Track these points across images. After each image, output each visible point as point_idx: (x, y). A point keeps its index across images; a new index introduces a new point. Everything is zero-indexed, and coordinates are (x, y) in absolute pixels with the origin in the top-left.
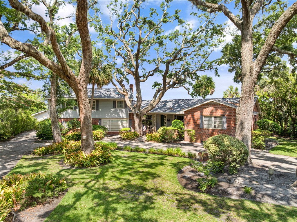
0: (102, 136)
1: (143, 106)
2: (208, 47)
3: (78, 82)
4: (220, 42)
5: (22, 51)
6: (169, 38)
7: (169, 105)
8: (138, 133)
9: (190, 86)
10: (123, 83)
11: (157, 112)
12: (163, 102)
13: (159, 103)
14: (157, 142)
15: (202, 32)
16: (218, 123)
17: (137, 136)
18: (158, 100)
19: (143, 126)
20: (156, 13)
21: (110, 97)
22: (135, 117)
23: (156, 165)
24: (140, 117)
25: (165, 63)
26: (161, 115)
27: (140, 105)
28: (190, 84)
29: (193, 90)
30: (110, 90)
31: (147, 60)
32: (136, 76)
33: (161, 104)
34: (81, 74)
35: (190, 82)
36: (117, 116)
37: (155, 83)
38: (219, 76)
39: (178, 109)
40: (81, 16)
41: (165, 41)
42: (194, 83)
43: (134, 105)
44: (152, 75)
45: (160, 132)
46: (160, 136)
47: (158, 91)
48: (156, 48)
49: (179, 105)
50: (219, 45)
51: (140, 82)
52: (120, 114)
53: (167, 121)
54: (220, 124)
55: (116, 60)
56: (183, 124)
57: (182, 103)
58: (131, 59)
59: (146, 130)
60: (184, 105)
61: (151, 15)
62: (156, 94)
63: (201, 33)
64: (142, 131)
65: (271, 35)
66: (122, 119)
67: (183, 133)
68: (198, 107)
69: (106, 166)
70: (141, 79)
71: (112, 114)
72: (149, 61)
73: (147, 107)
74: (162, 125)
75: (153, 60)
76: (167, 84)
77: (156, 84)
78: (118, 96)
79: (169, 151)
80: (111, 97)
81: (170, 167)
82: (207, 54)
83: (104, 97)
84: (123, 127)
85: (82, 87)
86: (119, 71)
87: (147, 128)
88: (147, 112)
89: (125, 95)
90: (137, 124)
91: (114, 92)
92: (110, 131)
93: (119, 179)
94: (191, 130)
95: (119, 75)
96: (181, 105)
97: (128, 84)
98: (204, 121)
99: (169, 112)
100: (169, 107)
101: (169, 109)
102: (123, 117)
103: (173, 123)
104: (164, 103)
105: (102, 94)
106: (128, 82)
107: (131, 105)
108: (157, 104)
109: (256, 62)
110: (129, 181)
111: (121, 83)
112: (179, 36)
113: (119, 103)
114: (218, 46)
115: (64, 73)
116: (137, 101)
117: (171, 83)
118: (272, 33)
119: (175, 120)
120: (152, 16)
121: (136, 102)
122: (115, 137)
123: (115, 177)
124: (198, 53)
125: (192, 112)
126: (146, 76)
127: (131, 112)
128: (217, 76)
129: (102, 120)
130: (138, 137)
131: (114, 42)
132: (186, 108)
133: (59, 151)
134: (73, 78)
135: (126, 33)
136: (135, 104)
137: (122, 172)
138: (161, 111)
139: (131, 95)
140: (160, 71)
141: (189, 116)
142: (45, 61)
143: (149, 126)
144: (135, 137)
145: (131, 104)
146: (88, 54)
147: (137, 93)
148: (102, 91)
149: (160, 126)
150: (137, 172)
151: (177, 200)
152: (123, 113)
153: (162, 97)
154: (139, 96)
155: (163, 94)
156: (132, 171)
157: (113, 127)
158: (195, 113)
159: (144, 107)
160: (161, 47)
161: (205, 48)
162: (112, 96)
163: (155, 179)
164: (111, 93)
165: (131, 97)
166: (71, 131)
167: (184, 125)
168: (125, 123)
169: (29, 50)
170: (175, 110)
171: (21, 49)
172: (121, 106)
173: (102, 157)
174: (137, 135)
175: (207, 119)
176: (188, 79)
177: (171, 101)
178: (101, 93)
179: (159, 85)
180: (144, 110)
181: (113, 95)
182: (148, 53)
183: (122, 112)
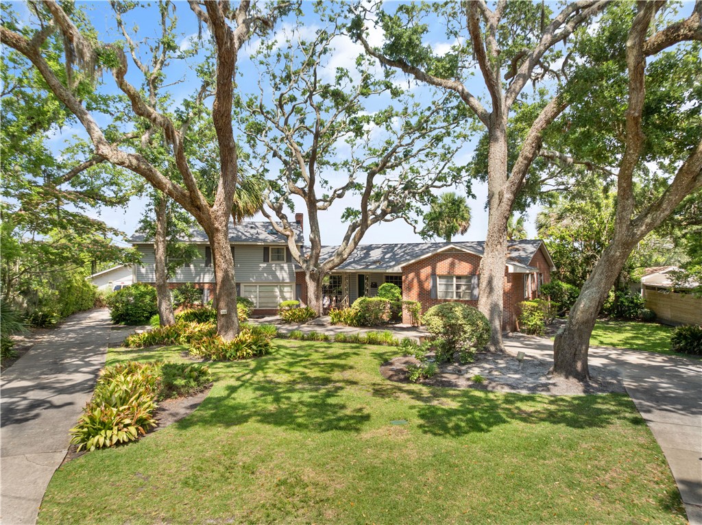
0: (245, 316)
1: (323, 257)
2: (452, 139)
3: (213, 216)
4: (475, 131)
5: (128, 167)
6: (374, 121)
7: (375, 255)
8: (314, 310)
9: (418, 215)
10: (283, 212)
11: (350, 269)
12: (363, 249)
13: (355, 251)
14: (350, 325)
15: (438, 113)
16: (463, 288)
17: (312, 316)
18: (353, 245)
19: (324, 298)
20: (348, 77)
21: (257, 239)
22: (307, 278)
23: (347, 355)
24: (319, 279)
25: (367, 171)
26: (359, 275)
27: (318, 255)
28: (419, 212)
29: (425, 225)
30: (256, 224)
31: (331, 163)
32: (309, 198)
33: (358, 254)
34: (218, 203)
35: (417, 208)
36: (270, 278)
37: (348, 209)
38: (474, 197)
39: (391, 262)
40: (223, 110)
41: (366, 127)
42: (427, 209)
43: (306, 256)
44: (340, 196)
45: (358, 307)
46: (356, 314)
47: (353, 228)
48: (348, 140)
49: (395, 255)
50: (471, 135)
51: (318, 211)
52: (278, 273)
53: (372, 287)
54: (466, 289)
55: (268, 162)
56: (398, 290)
57: (400, 252)
58: (299, 163)
59: (329, 305)
60: (403, 255)
61: (338, 80)
62: (349, 233)
63: (435, 114)
64: (321, 306)
65: (528, 142)
66: (281, 284)
67: (400, 308)
68: (427, 258)
69: (264, 358)
70: (320, 204)
71: (262, 273)
72: (334, 165)
73: (332, 258)
74: (361, 294)
75: (342, 163)
76: (370, 213)
77: (349, 213)
78: (273, 238)
79: (371, 337)
80: (260, 240)
81: (369, 358)
82: (449, 153)
83: (245, 240)
84: (284, 298)
85: (221, 224)
86: (274, 185)
87: (331, 302)
88: (331, 269)
89: (288, 236)
90: (313, 292)
91: (264, 229)
92: (258, 308)
93: (288, 372)
94: (414, 301)
95: (273, 195)
96: (398, 254)
97: (293, 211)
98: (438, 285)
99: (374, 268)
100: (375, 258)
101: (374, 262)
102: (283, 280)
103: (381, 289)
104: (365, 251)
105: (240, 233)
106: (292, 207)
107: (300, 256)
108: (350, 254)
109: (507, 184)
110: (303, 373)
111: (278, 211)
112: (395, 117)
113: (275, 252)
114: (470, 138)
115: (192, 202)
116: (312, 249)
117: (379, 212)
118: (529, 138)
119: (385, 284)
120: (340, 82)
121: (309, 250)
122: (267, 319)
123: (281, 369)
124: (432, 152)
125: (416, 267)
126: (328, 199)
127: (299, 270)
128: (470, 196)
129: (242, 286)
130: (313, 318)
131: (264, 129)
132: (406, 259)
133: (173, 339)
134: (205, 209)
135: (289, 115)
136: (308, 253)
137: (291, 364)
138: (359, 267)
139: (299, 235)
140: (358, 186)
141: (411, 275)
142: (162, 183)
143: (336, 297)
144: (309, 317)
145: (300, 254)
146: (230, 169)
147: (312, 231)
148: (239, 227)
149: (357, 295)
150: (317, 364)
151: (374, 389)
152: (284, 272)
153: (360, 239)
154: (315, 237)
155: (362, 234)
156: (308, 363)
157: (263, 300)
158: (422, 271)
159: (326, 259)
160: (358, 138)
161: (447, 141)
162: (261, 237)
163: (345, 372)
164: (259, 231)
165: (300, 239)
166: (181, 308)
167: (401, 294)
168: (288, 292)
169: (138, 165)
170: (385, 265)
171: (126, 165)
172: (279, 258)
173: (255, 343)
174: (311, 314)
175: (443, 281)
176: (415, 203)
177: (380, 247)
178: (239, 231)
179: (355, 214)
180: (325, 264)
181: (264, 235)
182: (333, 148)
183: (282, 268)
